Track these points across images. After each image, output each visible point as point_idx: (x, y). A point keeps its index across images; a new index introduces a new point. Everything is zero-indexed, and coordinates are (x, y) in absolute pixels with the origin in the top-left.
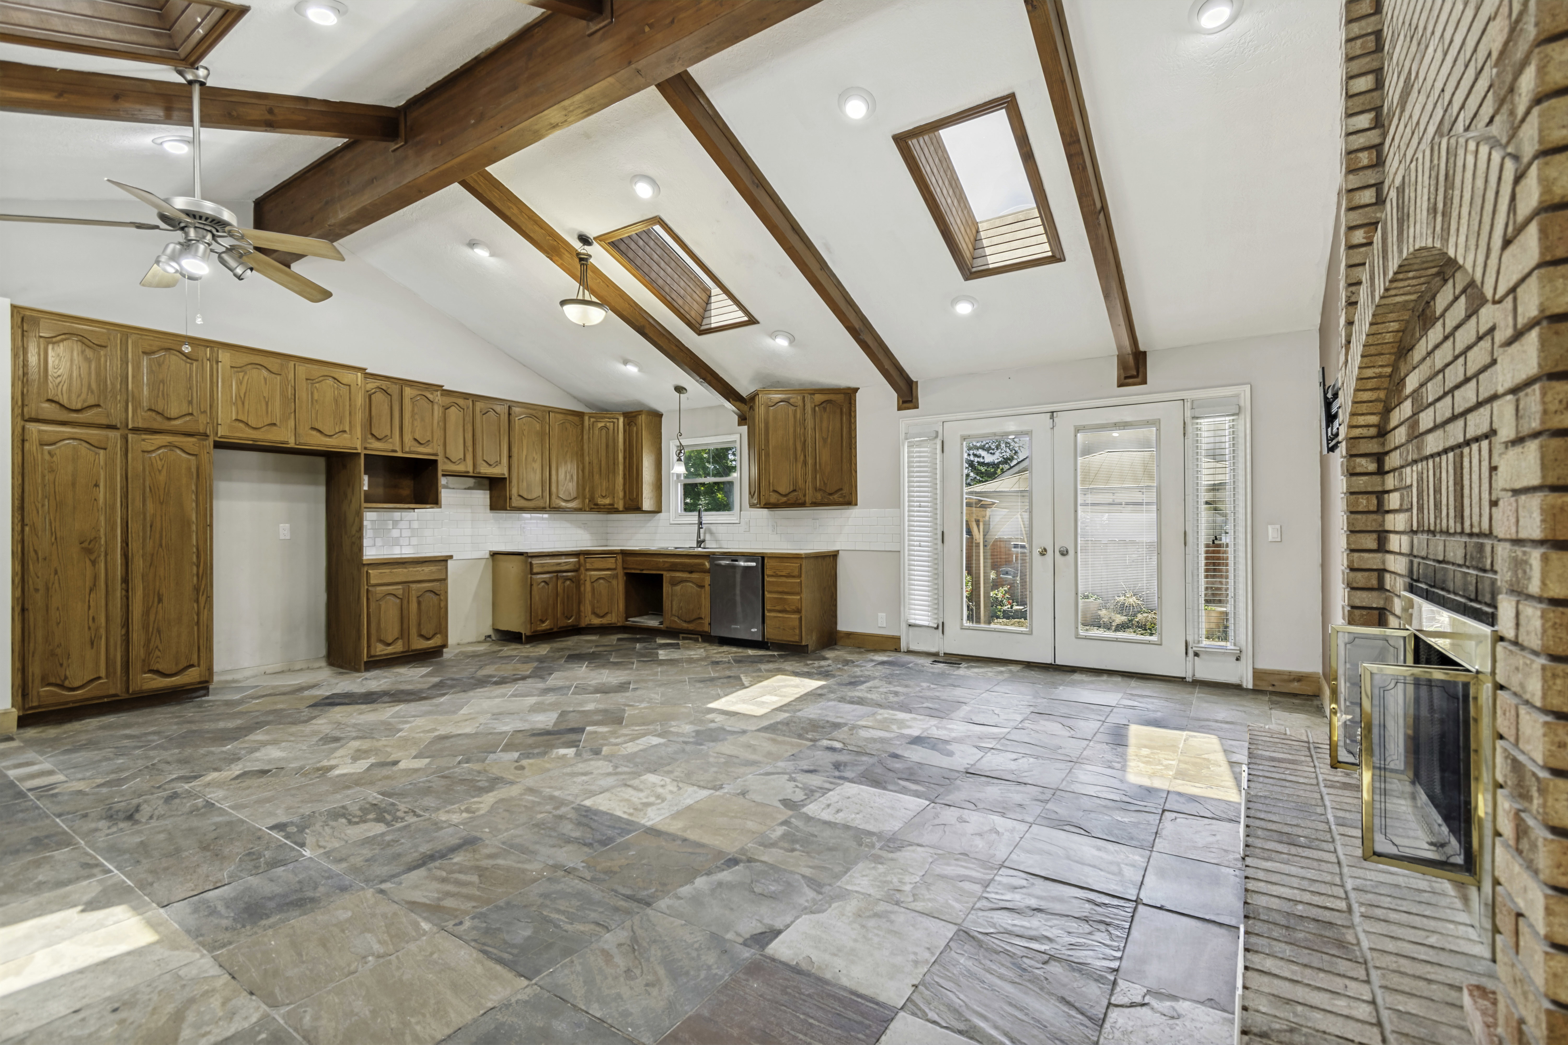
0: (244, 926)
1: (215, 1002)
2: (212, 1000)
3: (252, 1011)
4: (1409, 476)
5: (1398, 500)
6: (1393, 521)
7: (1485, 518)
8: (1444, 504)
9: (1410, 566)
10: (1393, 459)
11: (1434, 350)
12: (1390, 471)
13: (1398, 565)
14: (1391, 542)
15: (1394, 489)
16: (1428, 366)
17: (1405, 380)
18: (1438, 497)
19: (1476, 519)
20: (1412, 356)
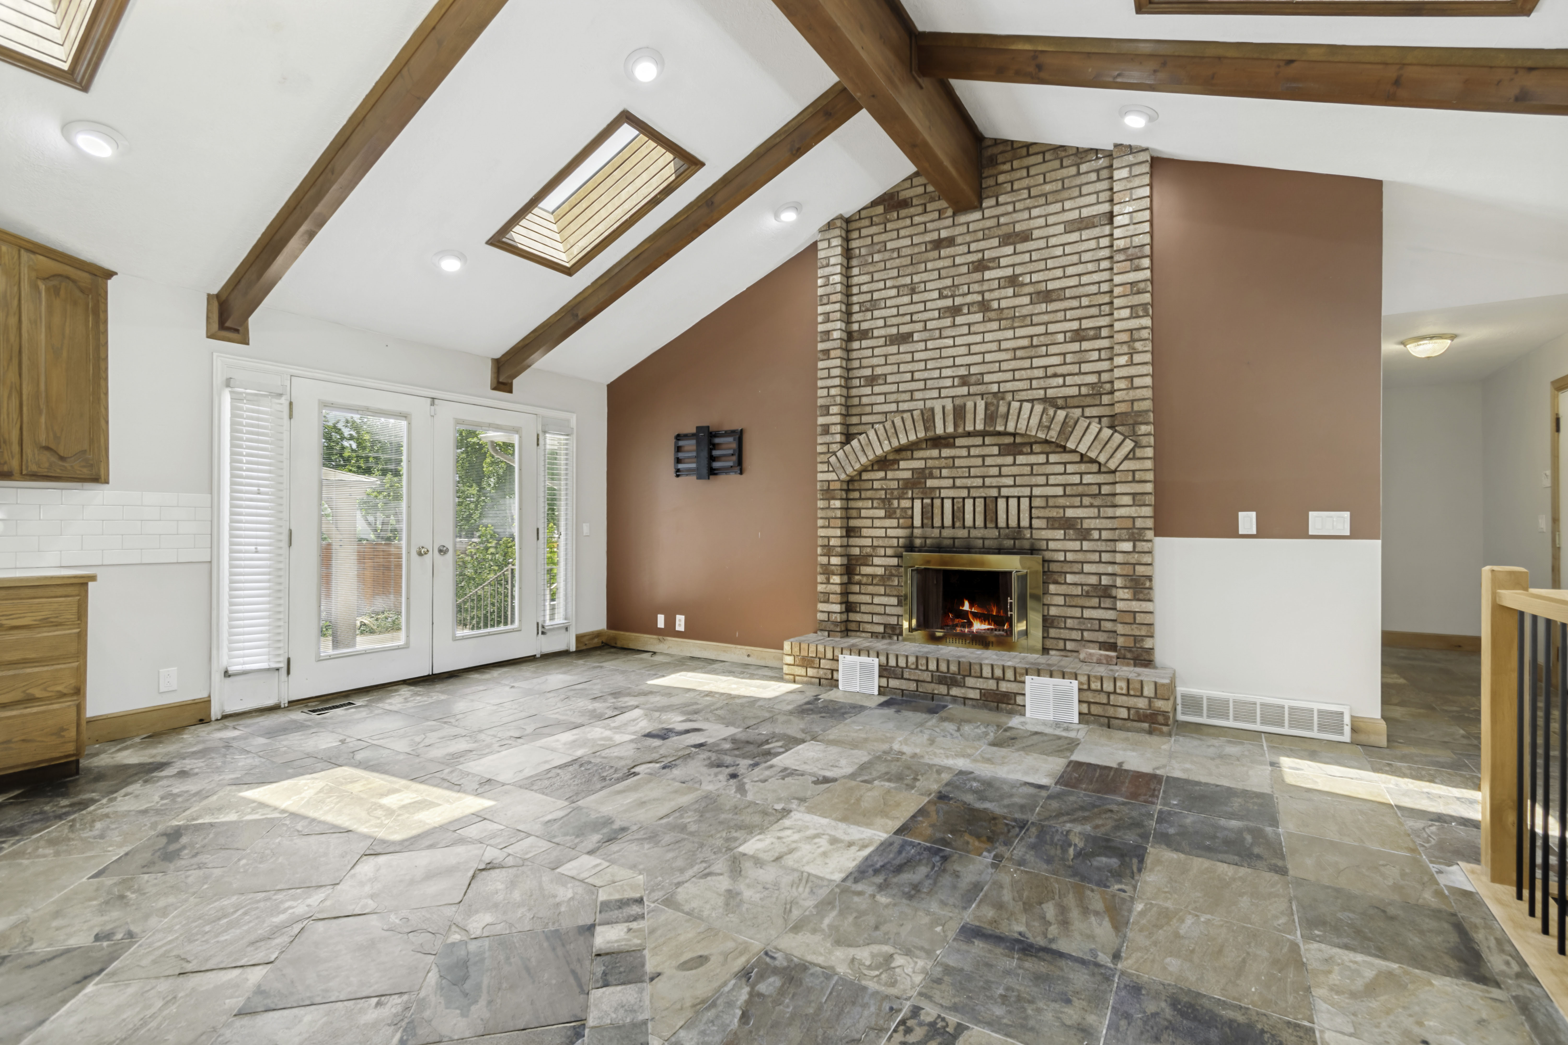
0: (1263, 1031)
1: (1335, 978)
2: (1337, 982)
3: (1313, 952)
4: (906, 503)
5: (882, 513)
6: (868, 523)
7: (1025, 523)
8: (969, 517)
9: (908, 542)
10: (869, 494)
11: (953, 458)
12: (860, 499)
13: (880, 542)
14: (865, 532)
15: (872, 508)
16: (943, 462)
17: (896, 461)
18: (958, 514)
19: (1013, 523)
20: (909, 453)
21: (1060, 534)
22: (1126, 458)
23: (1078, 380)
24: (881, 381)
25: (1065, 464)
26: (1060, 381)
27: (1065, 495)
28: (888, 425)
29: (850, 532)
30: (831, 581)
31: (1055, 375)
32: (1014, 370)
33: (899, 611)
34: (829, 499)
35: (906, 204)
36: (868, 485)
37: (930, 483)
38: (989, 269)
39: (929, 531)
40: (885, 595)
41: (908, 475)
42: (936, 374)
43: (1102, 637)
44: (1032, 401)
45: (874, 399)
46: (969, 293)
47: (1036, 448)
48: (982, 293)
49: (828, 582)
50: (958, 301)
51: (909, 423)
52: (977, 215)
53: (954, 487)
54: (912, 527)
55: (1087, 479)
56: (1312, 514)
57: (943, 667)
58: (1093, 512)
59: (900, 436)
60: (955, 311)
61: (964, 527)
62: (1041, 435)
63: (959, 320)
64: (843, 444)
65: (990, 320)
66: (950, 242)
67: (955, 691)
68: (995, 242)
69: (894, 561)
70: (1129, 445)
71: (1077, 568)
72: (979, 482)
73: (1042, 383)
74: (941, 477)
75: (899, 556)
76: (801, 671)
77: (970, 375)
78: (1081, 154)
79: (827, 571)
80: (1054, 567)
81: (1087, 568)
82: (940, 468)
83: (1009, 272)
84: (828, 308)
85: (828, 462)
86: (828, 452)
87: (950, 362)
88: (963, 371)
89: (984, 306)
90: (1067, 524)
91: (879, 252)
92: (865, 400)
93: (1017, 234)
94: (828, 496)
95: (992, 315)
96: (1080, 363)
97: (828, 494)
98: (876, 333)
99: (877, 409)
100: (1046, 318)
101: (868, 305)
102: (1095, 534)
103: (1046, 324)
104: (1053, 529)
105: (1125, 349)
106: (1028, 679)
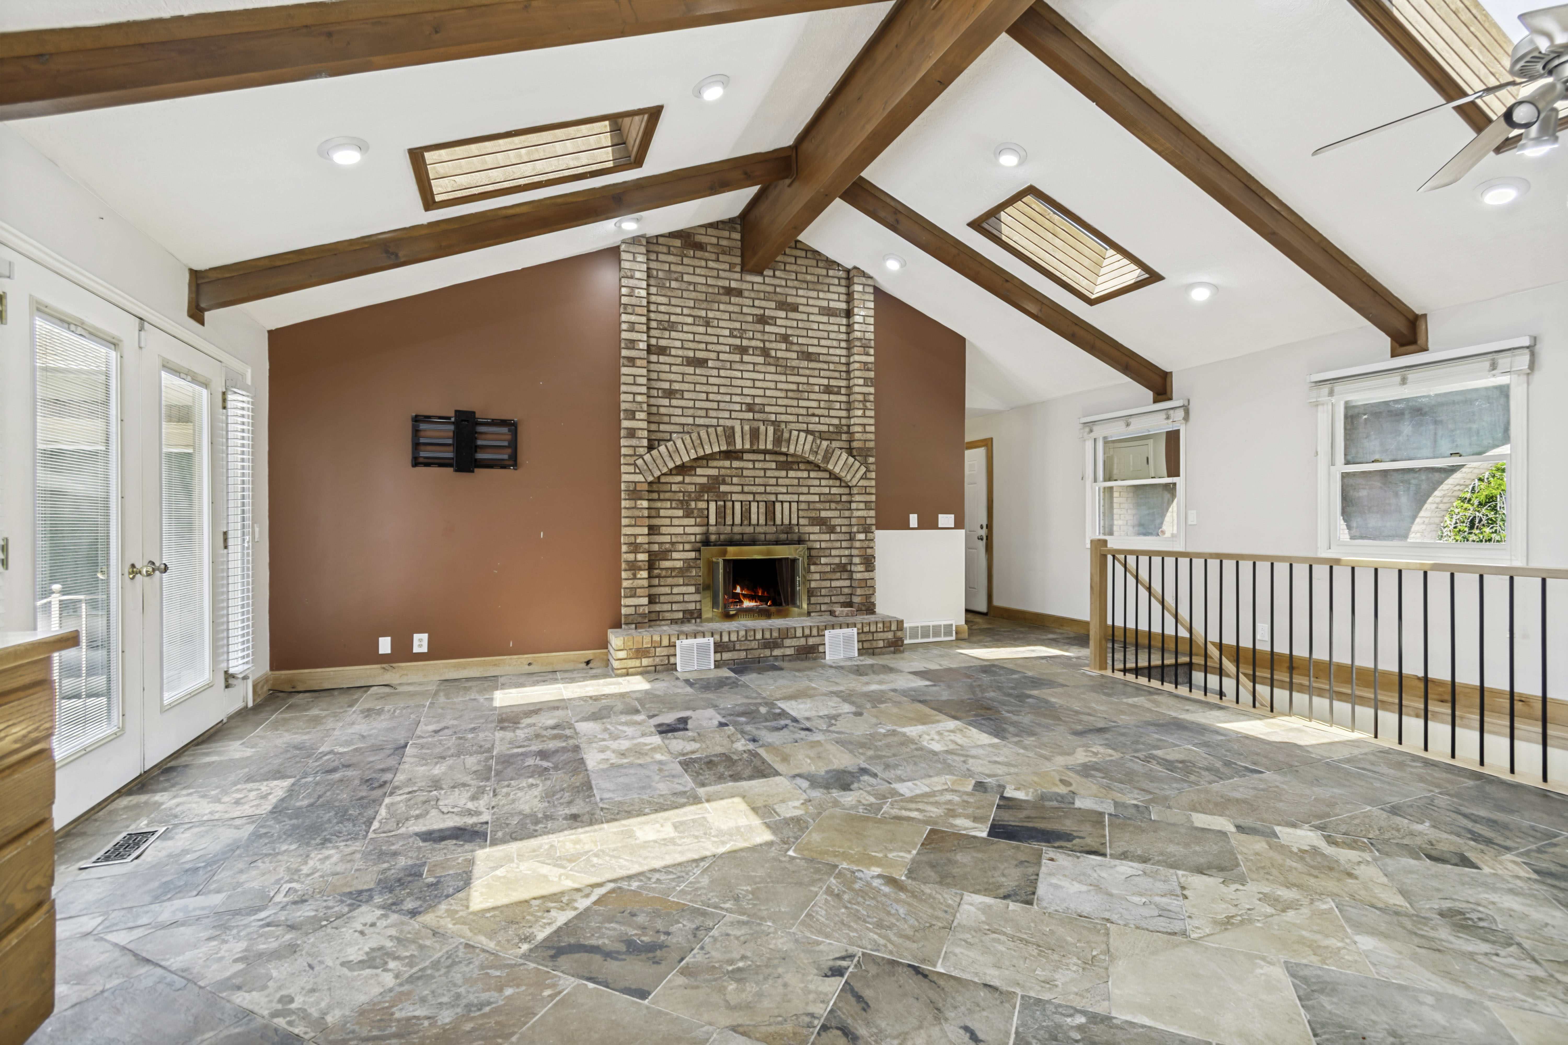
4: (702, 505)
5: (680, 513)
6: (667, 521)
7: (794, 521)
8: (754, 517)
9: (704, 537)
10: (667, 496)
11: (742, 469)
12: (659, 500)
13: (679, 539)
14: (664, 530)
15: (671, 508)
16: (734, 472)
17: (694, 468)
18: (746, 514)
19: (786, 522)
20: (705, 462)
21: (817, 529)
22: (862, 478)
23: (828, 421)
24: (678, 396)
25: (820, 479)
26: (817, 419)
27: (820, 501)
28: (694, 436)
29: (653, 530)
30: (639, 576)
31: (814, 415)
32: (786, 406)
33: (697, 597)
34: (635, 499)
35: (700, 247)
36: (668, 488)
37: (723, 488)
38: (769, 324)
39: (722, 529)
40: (684, 585)
41: (704, 480)
42: (727, 398)
43: (842, 599)
44: (799, 431)
45: (671, 411)
46: (753, 339)
47: (802, 466)
48: (764, 341)
49: (635, 578)
50: (745, 343)
51: (713, 437)
52: (759, 279)
53: (743, 492)
54: (708, 525)
55: (834, 490)
56: (940, 516)
57: (767, 635)
58: (836, 514)
59: (706, 447)
60: (743, 350)
61: (750, 525)
62: (812, 458)
63: (746, 358)
64: (650, 448)
65: (769, 364)
66: (739, 293)
67: (777, 652)
68: (773, 305)
69: (692, 555)
70: (863, 469)
71: (827, 552)
72: (762, 489)
73: (806, 419)
74: (732, 484)
75: (698, 550)
76: (637, 663)
77: (754, 404)
78: (831, 264)
79: (633, 567)
80: (813, 553)
81: (834, 552)
82: (732, 477)
83: (782, 331)
84: (633, 318)
85: (635, 465)
86: (635, 455)
87: (739, 391)
88: (749, 400)
89: (765, 352)
90: (821, 522)
91: (676, 280)
92: (663, 410)
93: (789, 304)
94: (634, 496)
95: (771, 361)
96: (829, 409)
97: (635, 494)
98: (673, 352)
99: (674, 420)
100: (807, 372)
101: (666, 325)
102: (838, 529)
103: (808, 376)
104: (813, 525)
105: (861, 406)
106: (827, 632)
